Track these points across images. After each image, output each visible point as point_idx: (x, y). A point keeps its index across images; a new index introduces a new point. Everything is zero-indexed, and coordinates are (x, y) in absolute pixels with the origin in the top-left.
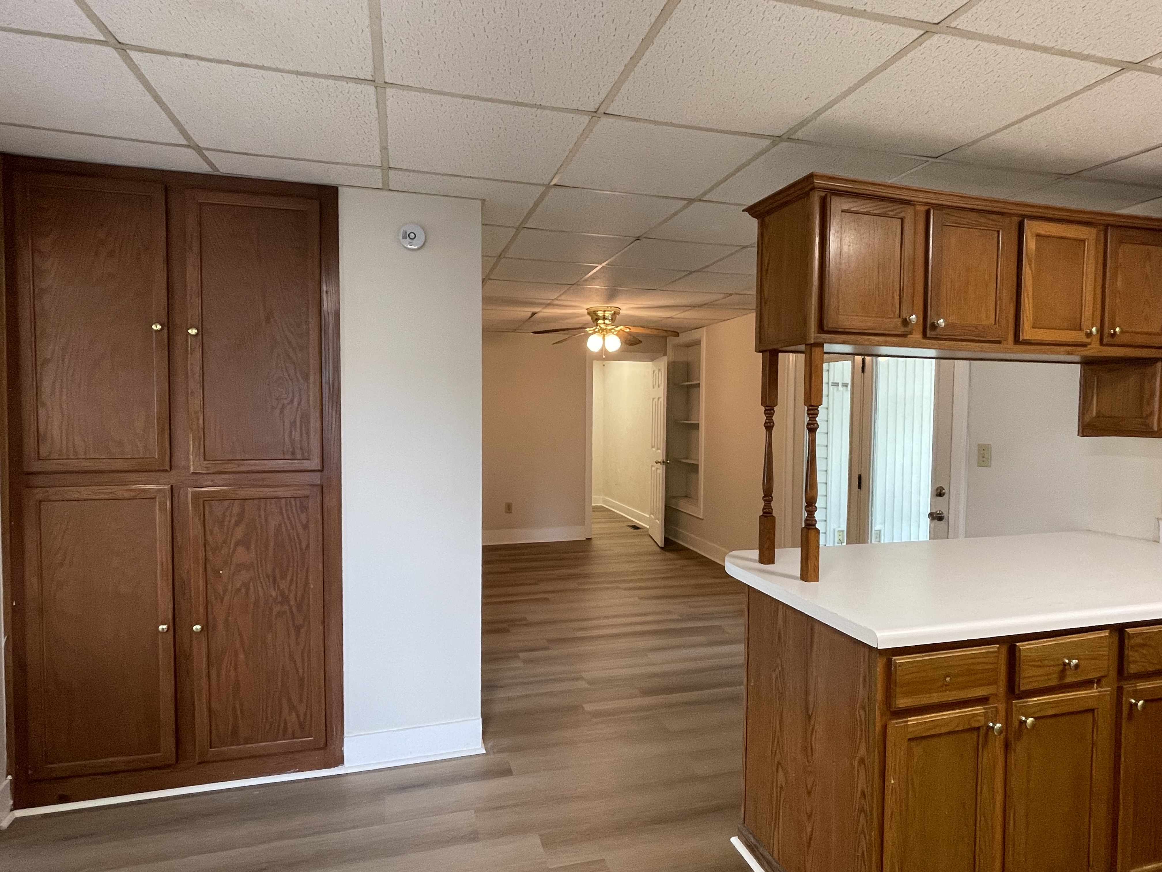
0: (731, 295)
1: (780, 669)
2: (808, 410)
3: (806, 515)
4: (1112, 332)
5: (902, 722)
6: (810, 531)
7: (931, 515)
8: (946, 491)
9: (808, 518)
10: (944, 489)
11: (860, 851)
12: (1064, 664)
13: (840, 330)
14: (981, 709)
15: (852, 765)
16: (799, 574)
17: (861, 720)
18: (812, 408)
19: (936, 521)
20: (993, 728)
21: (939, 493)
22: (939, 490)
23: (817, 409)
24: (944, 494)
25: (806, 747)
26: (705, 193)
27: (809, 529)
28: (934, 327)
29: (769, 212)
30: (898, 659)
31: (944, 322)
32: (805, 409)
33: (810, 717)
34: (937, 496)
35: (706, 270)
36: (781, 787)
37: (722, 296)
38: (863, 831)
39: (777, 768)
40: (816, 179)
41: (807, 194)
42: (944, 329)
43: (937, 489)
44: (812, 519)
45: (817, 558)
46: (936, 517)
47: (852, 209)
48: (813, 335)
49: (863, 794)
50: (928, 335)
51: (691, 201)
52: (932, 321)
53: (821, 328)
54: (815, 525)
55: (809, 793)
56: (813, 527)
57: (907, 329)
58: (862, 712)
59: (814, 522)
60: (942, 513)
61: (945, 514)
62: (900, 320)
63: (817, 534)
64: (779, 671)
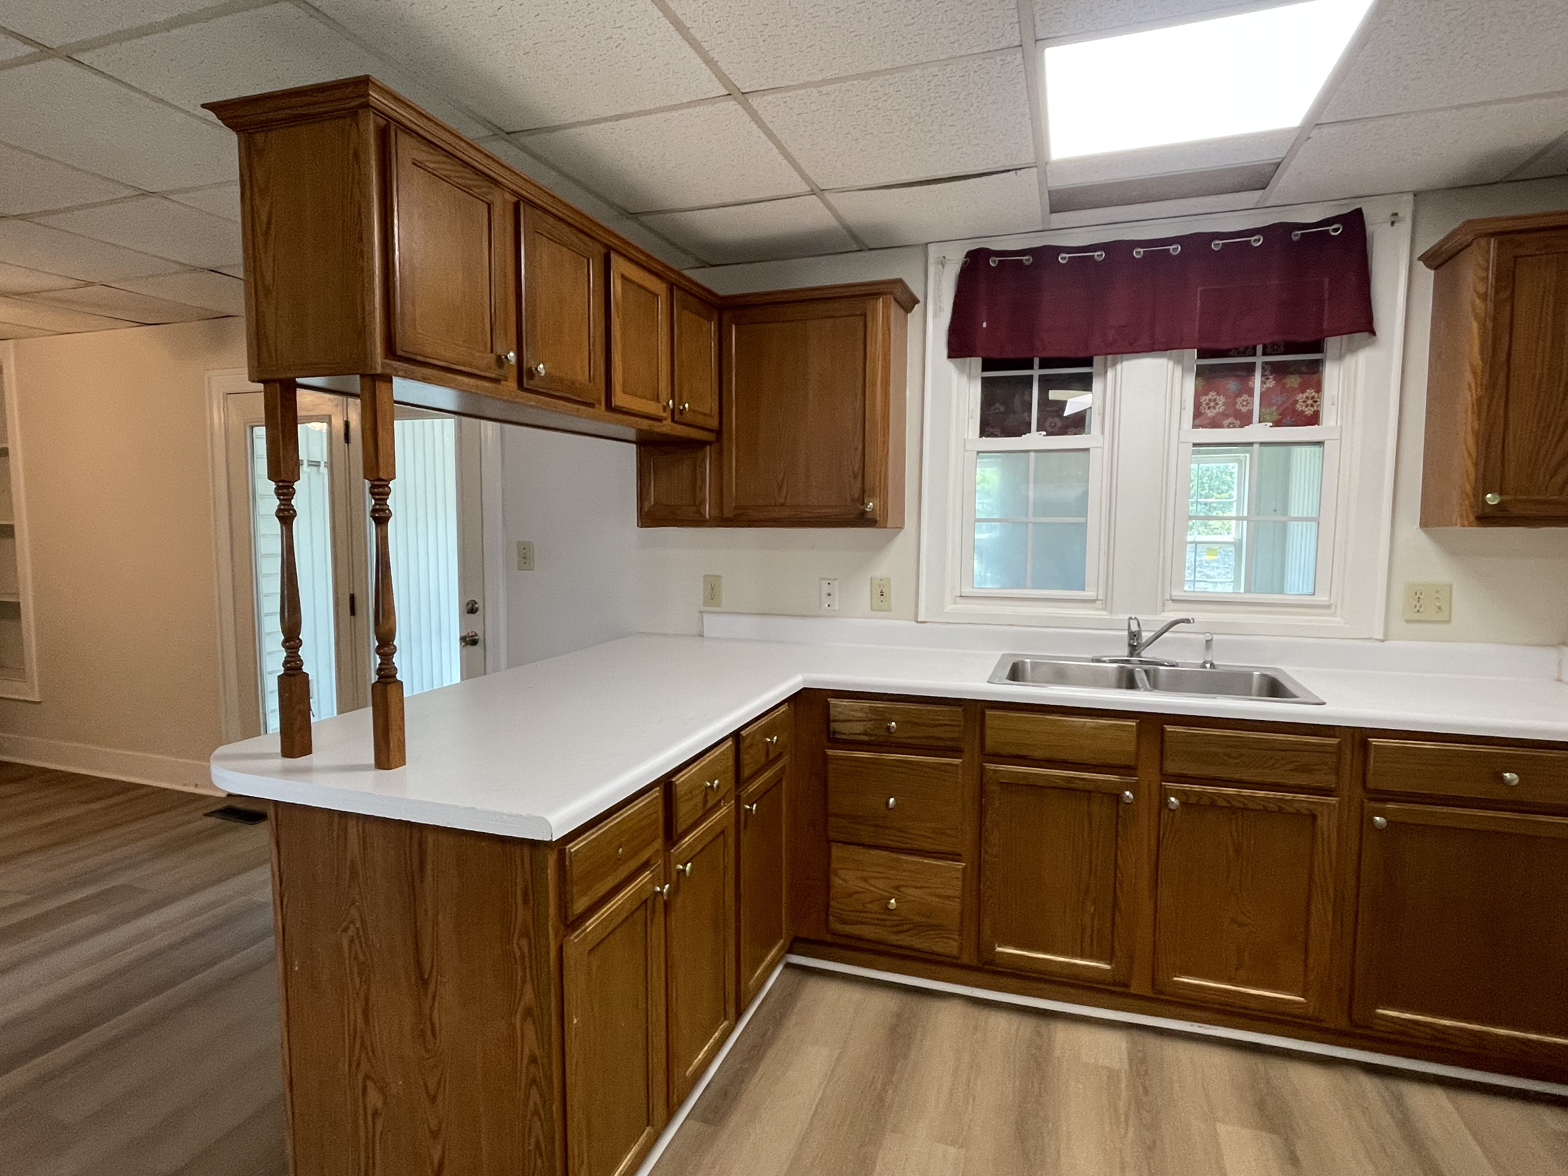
0: (91, 284)
1: (358, 924)
2: (373, 487)
3: (379, 661)
4: (681, 408)
5: (581, 933)
6: (389, 687)
7: (463, 639)
8: (479, 605)
9: (384, 667)
10: (476, 603)
11: (533, 1140)
12: (707, 788)
13: (419, 358)
14: (648, 875)
15: (512, 1026)
16: (371, 760)
17: (523, 954)
18: (380, 483)
19: (469, 647)
20: (661, 893)
21: (471, 609)
22: (470, 605)
23: (387, 486)
24: (477, 610)
25: (422, 1030)
26: (87, 46)
27: (387, 684)
28: (531, 374)
29: (266, 126)
30: (572, 847)
31: (545, 368)
32: (364, 484)
33: (425, 983)
34: (468, 613)
35: (43, 220)
36: (375, 1114)
37: (71, 283)
38: (536, 1112)
39: (365, 1088)
40: (375, 91)
41: (354, 114)
42: (543, 379)
43: (468, 604)
44: (388, 667)
45: (402, 729)
46: (469, 641)
47: (427, 164)
48: (379, 361)
49: (533, 1060)
50: (525, 386)
51: (46, 52)
52: (529, 366)
53: (391, 350)
54: (394, 676)
55: (433, 1099)
56: (392, 680)
57: (502, 372)
58: (524, 942)
59: (394, 673)
60: (476, 635)
61: (480, 637)
62: (493, 356)
63: (400, 690)
64: (357, 929)
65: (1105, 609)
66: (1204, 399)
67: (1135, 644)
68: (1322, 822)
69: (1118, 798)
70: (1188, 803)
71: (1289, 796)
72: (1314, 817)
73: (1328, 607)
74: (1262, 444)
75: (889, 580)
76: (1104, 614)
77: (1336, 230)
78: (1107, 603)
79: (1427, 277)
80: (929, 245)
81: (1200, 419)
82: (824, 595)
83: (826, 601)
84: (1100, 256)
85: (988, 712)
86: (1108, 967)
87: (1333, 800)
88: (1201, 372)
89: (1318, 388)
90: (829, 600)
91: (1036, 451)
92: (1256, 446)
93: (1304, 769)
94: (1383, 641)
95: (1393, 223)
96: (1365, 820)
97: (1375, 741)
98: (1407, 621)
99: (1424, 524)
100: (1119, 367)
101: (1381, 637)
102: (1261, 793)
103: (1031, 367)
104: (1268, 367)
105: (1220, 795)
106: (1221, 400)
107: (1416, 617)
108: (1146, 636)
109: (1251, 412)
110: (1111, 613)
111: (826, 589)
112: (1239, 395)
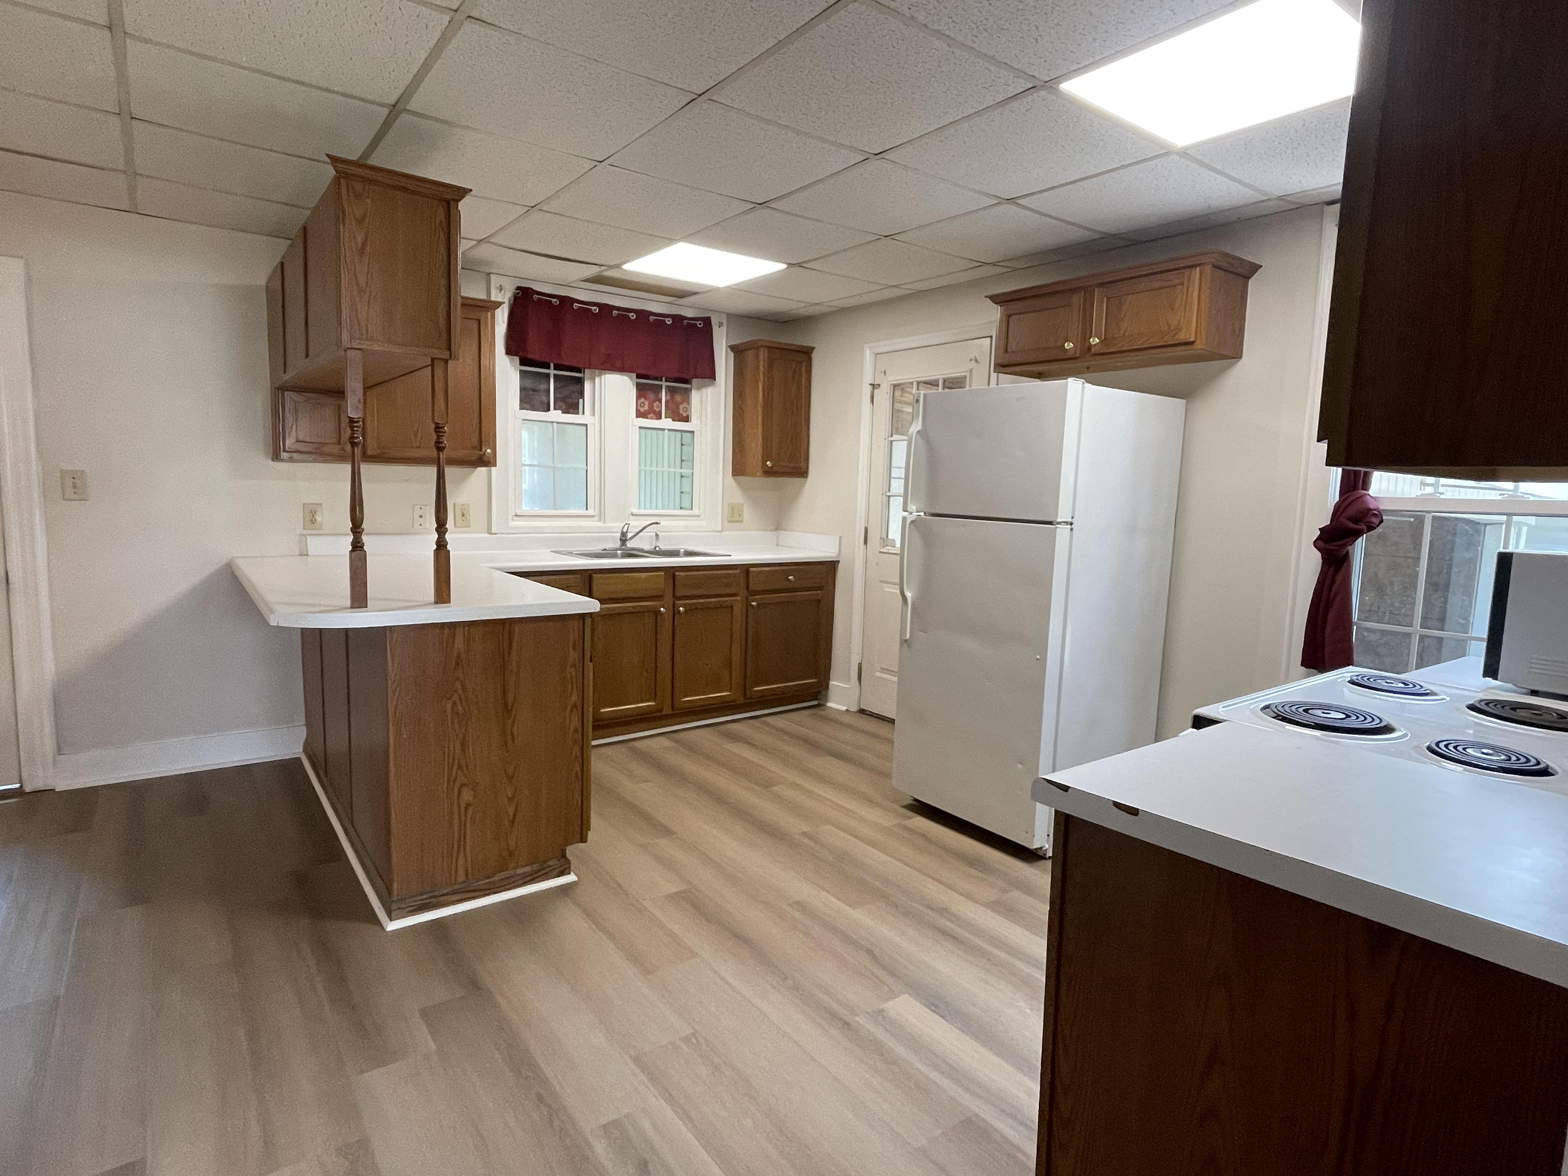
25: (505, 741)
33: (509, 712)
39: (460, 793)
49: (576, 731)
55: (511, 778)
64: (459, 696)
65: (600, 521)
66: (639, 402)
67: (624, 539)
68: (735, 608)
69: (657, 613)
70: (690, 610)
71: (724, 599)
72: (732, 607)
73: (699, 516)
74: (669, 430)
75: (468, 505)
76: (600, 524)
77: (700, 324)
78: (601, 517)
79: (732, 355)
80: (492, 275)
81: (639, 414)
82: (416, 516)
83: (418, 521)
84: (596, 310)
85: (594, 576)
86: (653, 703)
87: (738, 598)
88: (638, 386)
89: (689, 403)
90: (421, 521)
91: (558, 423)
92: (666, 431)
93: (728, 585)
94: (720, 532)
95: (720, 327)
96: (748, 605)
97: (751, 569)
98: (729, 522)
99: (733, 475)
100: (603, 377)
101: (720, 530)
102: (713, 600)
103: (548, 367)
104: (669, 389)
105: (699, 603)
106: (647, 403)
107: (732, 519)
108: (629, 535)
109: (660, 412)
110: (604, 522)
111: (418, 513)
112: (654, 402)
